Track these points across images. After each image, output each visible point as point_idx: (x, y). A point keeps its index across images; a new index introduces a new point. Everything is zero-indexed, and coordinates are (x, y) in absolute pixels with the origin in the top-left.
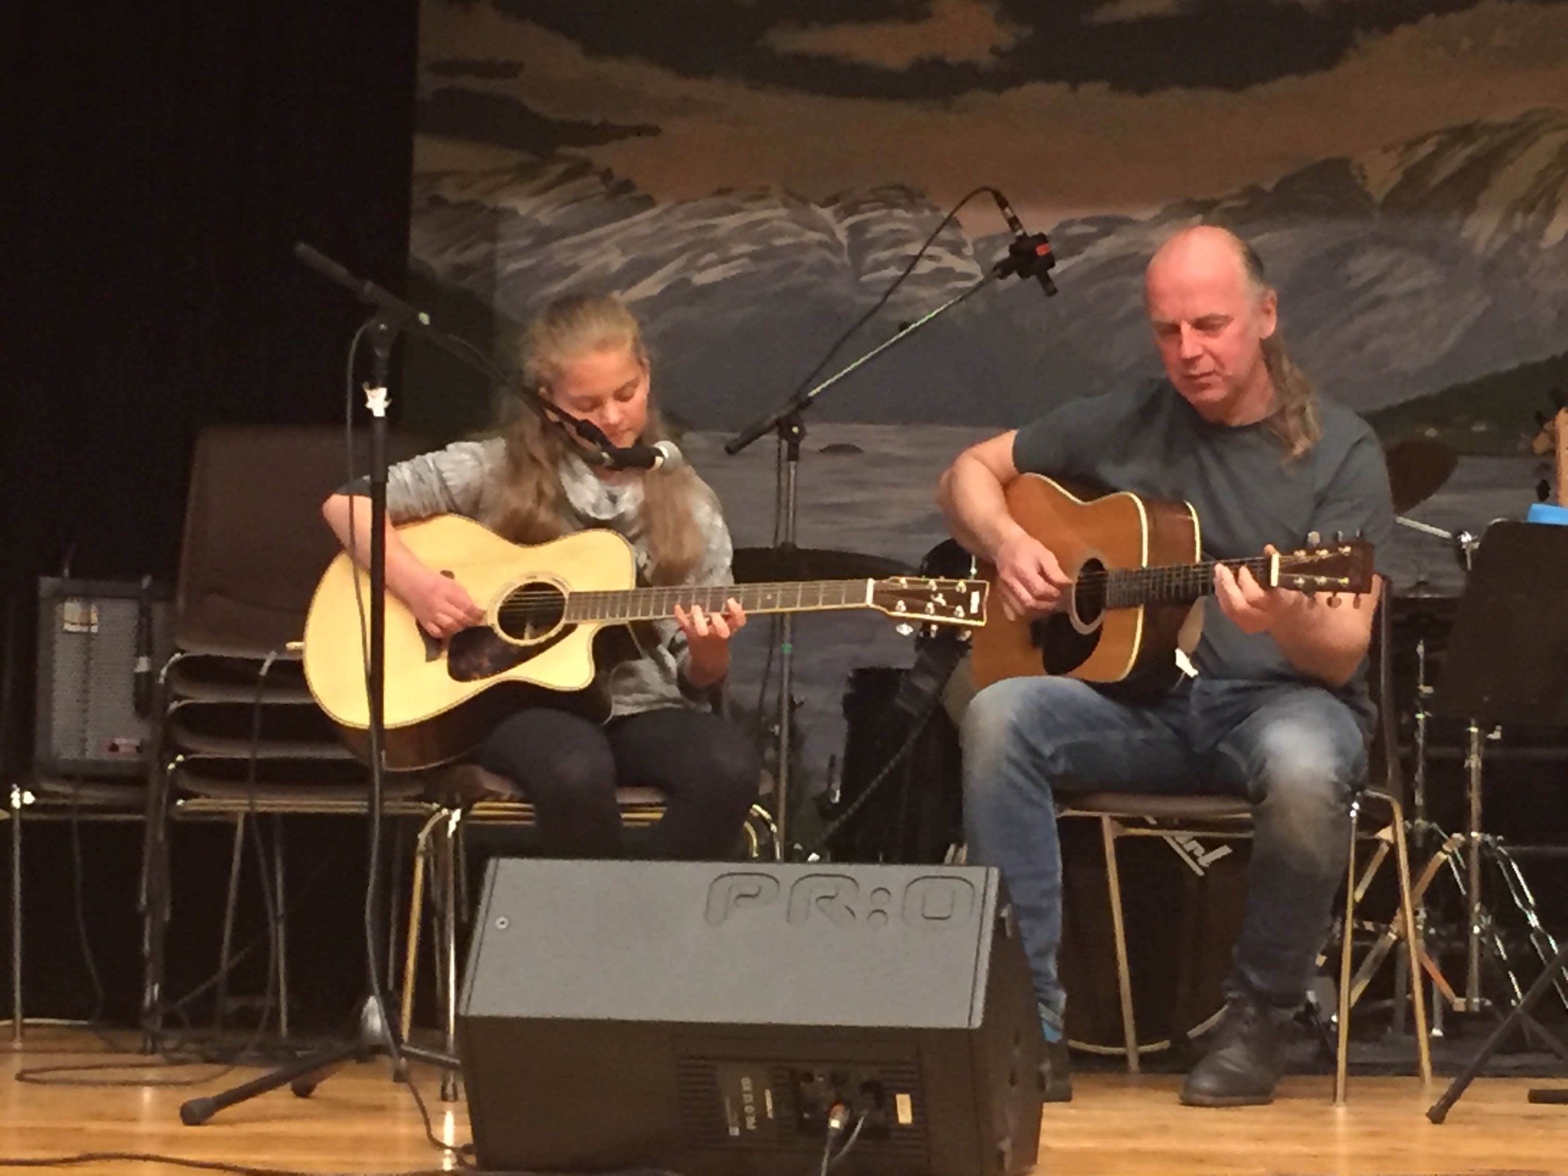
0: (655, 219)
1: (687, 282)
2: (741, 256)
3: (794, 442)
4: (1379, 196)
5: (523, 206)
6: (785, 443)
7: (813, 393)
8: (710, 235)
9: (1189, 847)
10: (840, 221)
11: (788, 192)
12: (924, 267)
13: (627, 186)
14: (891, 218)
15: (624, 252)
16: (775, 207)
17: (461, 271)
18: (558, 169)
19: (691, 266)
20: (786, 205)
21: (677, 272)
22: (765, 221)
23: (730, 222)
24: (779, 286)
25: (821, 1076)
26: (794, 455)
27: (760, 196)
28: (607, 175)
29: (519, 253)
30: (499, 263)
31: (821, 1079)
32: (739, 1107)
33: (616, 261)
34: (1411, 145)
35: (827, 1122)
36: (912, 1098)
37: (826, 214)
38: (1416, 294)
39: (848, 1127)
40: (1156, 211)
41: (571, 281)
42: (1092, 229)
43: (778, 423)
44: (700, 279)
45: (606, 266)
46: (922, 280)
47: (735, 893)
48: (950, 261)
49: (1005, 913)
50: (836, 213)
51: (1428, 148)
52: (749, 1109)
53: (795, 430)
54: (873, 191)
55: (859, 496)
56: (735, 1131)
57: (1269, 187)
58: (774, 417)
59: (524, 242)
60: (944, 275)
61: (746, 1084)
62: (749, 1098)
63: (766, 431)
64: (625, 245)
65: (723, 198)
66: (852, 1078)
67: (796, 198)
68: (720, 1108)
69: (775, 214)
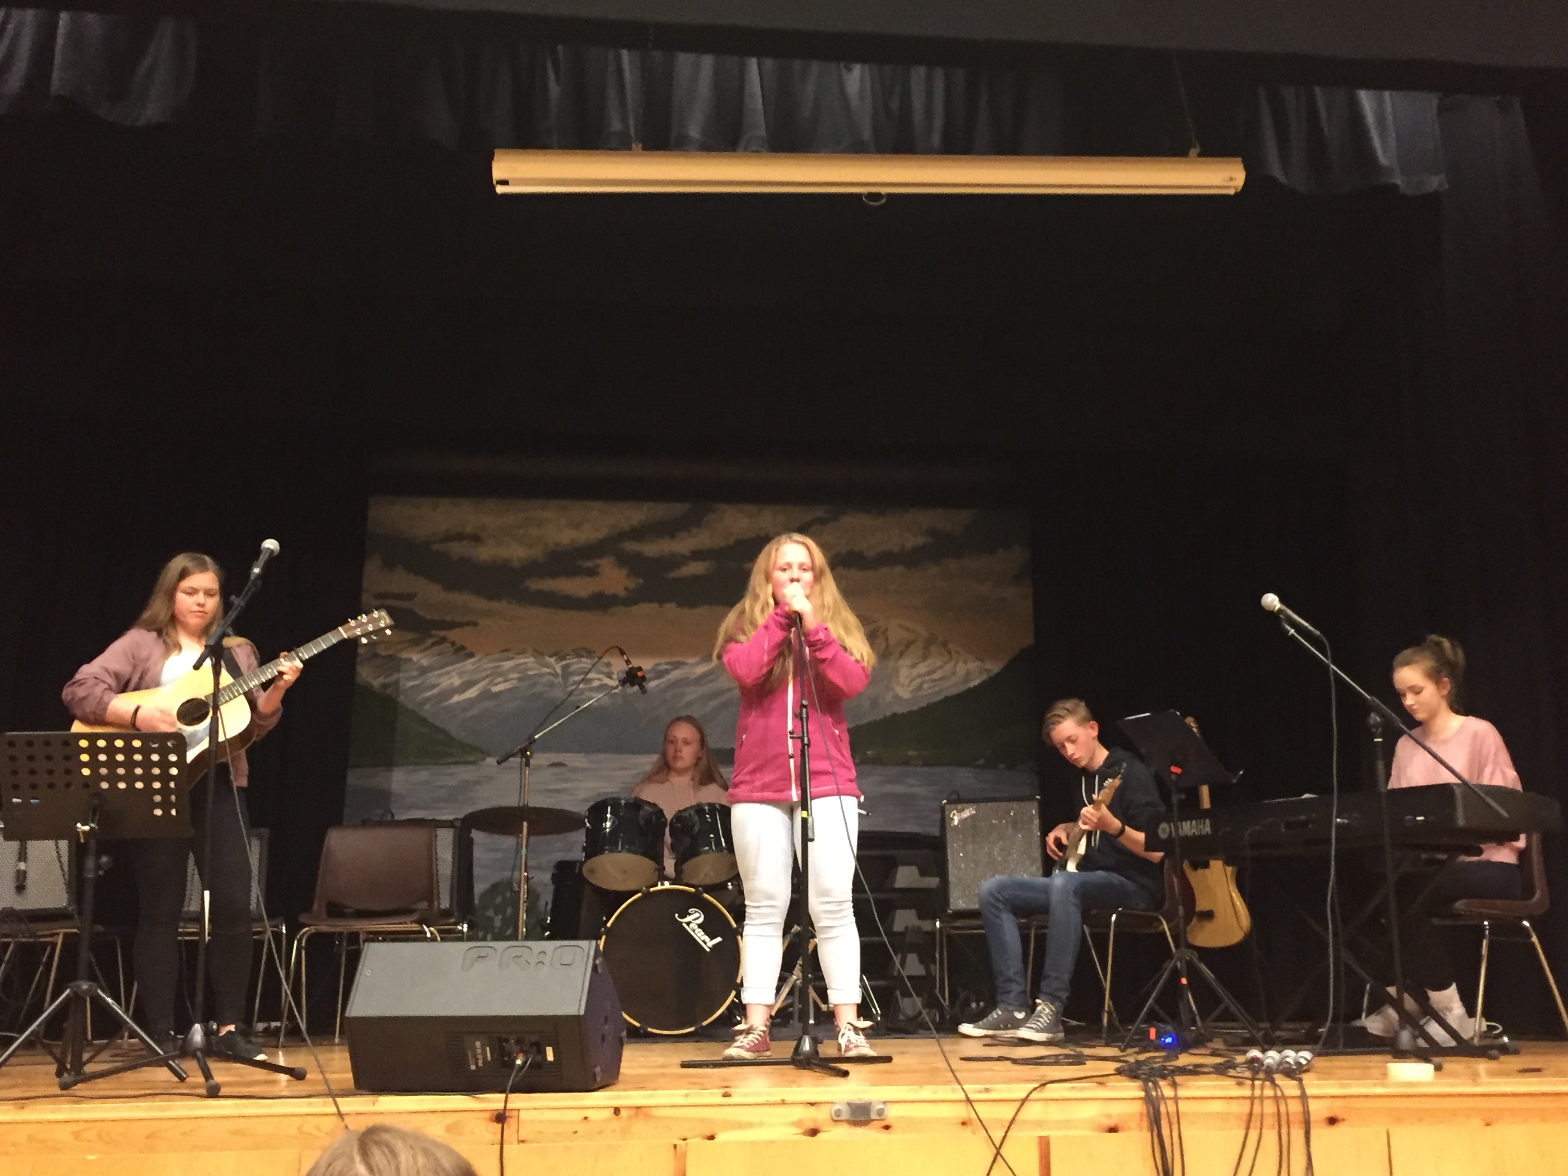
0: (473, 664)
1: (489, 690)
2: (512, 679)
3: (528, 759)
5: (415, 657)
6: (524, 759)
7: (536, 737)
8: (499, 670)
9: (703, 938)
10: (558, 663)
11: (535, 651)
12: (595, 684)
13: (463, 648)
14: (581, 662)
15: (461, 677)
16: (527, 657)
17: (385, 686)
18: (430, 641)
19: (491, 683)
20: (533, 656)
21: (485, 686)
22: (525, 663)
23: (508, 664)
24: (530, 692)
25: (513, 1040)
26: (527, 764)
27: (523, 652)
28: (453, 644)
29: (413, 678)
30: (402, 683)
31: (513, 1042)
32: (475, 1056)
33: (457, 681)
35: (514, 1062)
36: (553, 1049)
37: (552, 660)
39: (524, 1063)
40: (698, 659)
41: (436, 690)
42: (668, 667)
43: (521, 750)
44: (495, 689)
45: (451, 684)
47: (476, 956)
48: (607, 681)
49: (598, 962)
50: (556, 661)
52: (480, 1057)
53: (528, 753)
54: (573, 651)
55: (565, 785)
56: (473, 1067)
58: (519, 747)
59: (415, 673)
60: (603, 687)
61: (478, 1044)
62: (479, 1051)
63: (513, 756)
64: (461, 675)
65: (506, 654)
66: (526, 1040)
67: (538, 653)
68: (466, 1055)
69: (529, 660)
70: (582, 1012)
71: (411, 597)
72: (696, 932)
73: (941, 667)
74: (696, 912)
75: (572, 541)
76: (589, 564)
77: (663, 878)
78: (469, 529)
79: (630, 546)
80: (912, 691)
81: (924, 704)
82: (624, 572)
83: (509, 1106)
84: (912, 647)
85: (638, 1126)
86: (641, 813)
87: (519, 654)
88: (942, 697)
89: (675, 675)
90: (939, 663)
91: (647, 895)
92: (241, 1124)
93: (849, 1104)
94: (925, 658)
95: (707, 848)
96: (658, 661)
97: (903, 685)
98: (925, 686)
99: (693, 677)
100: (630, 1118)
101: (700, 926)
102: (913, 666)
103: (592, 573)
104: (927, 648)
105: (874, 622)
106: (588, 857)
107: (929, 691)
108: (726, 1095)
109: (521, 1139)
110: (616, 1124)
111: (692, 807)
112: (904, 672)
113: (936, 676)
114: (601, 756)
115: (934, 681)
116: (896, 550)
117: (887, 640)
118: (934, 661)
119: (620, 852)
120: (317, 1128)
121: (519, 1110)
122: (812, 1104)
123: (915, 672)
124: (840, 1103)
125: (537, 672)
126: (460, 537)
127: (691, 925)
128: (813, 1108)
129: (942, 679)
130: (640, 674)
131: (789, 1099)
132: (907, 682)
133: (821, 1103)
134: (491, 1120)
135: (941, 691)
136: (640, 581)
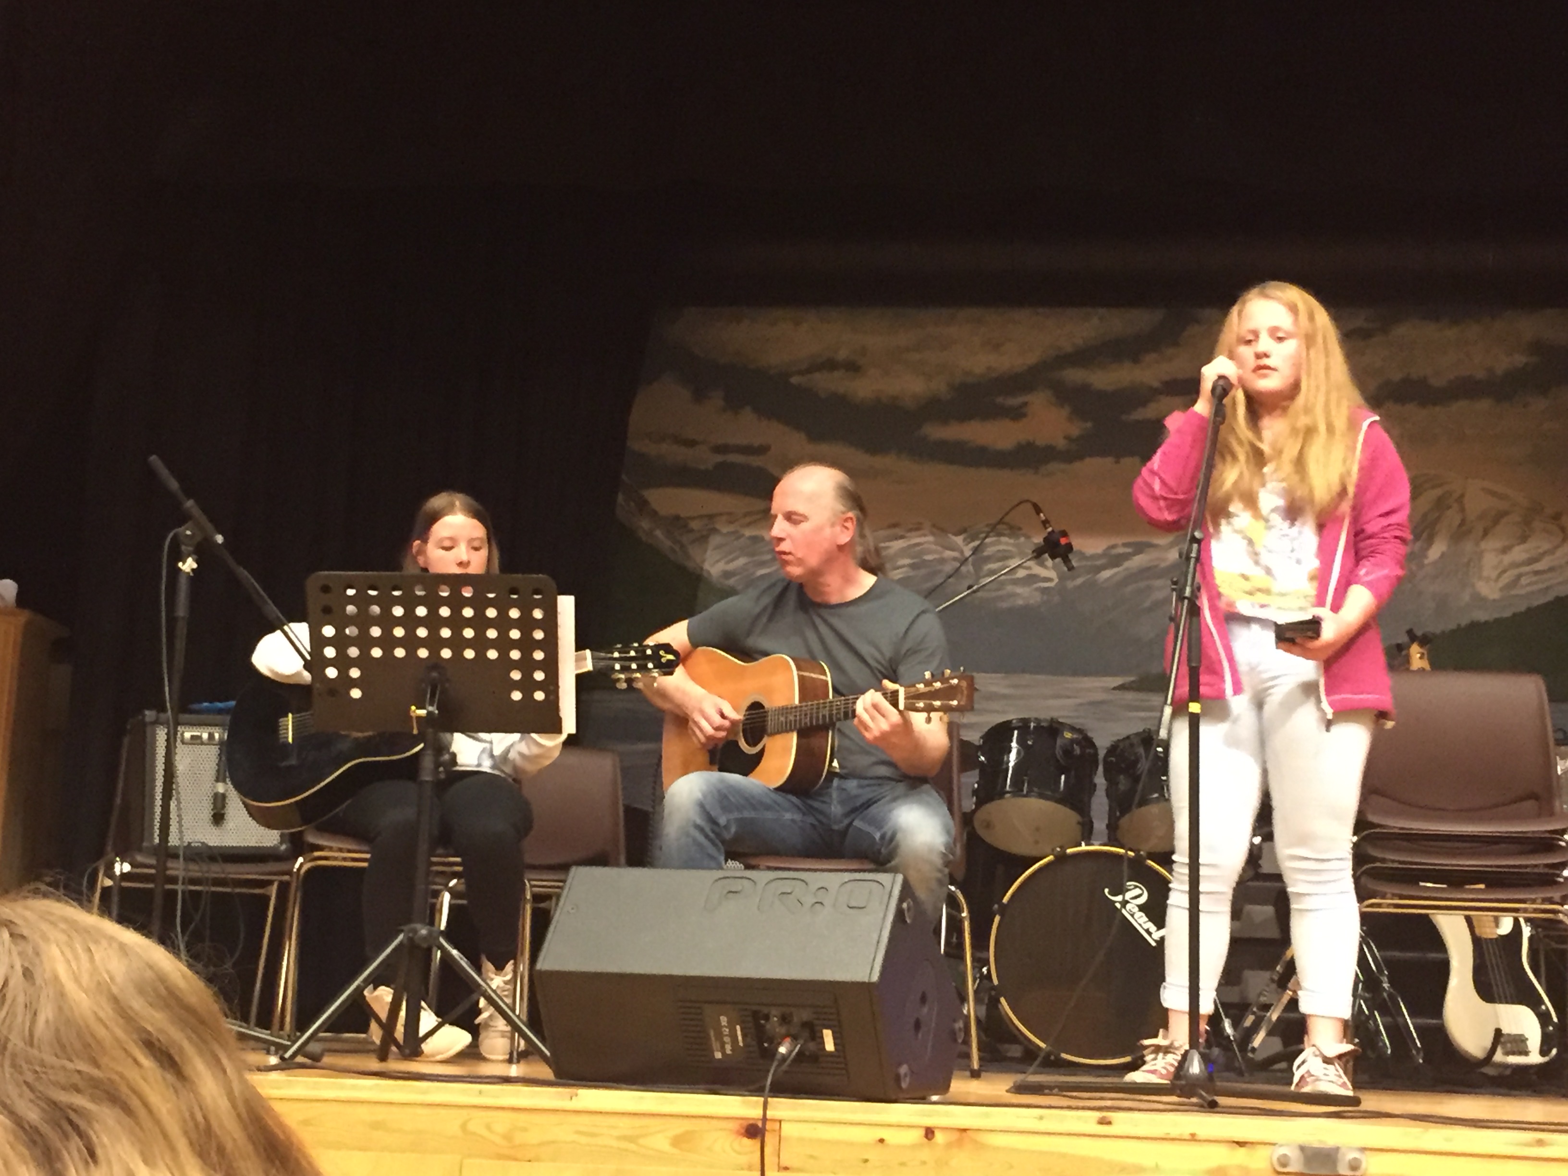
9: (1146, 926)
10: (967, 545)
11: (935, 526)
12: (1021, 573)
14: (1000, 543)
16: (925, 535)
20: (933, 534)
22: (919, 544)
23: (898, 545)
25: (776, 1016)
27: (917, 528)
31: (775, 1019)
32: (720, 1037)
35: (776, 1048)
36: (833, 1033)
37: (959, 540)
39: (791, 1052)
46: (1017, 582)
47: (725, 892)
49: (905, 905)
50: (964, 540)
52: (726, 1039)
54: (990, 526)
56: (718, 1055)
60: (1032, 579)
61: (724, 1020)
62: (726, 1031)
66: (795, 1019)
67: (940, 530)
68: (708, 1038)
69: (926, 540)
70: (875, 978)
71: (762, 450)
72: (1136, 916)
73: (1551, 552)
74: (1136, 887)
75: (989, 368)
76: (1014, 401)
77: (1087, 835)
78: (842, 354)
79: (1074, 375)
80: (1501, 590)
81: (1522, 608)
82: (1065, 412)
83: (770, 1114)
84: (1505, 520)
85: (961, 1159)
86: (1059, 742)
87: (911, 530)
88: (1550, 597)
89: (1138, 561)
90: (1546, 546)
91: (1062, 859)
92: (381, 1114)
93: (1302, 1148)
94: (1523, 539)
95: (1156, 795)
96: (1113, 541)
97: (1488, 579)
98: (1524, 581)
99: (1163, 565)
100: (949, 1145)
101: (1141, 908)
102: (1505, 550)
103: (1017, 414)
104: (1527, 522)
105: (1440, 485)
106: (979, 804)
107: (1529, 589)
108: (1103, 1122)
109: (784, 1163)
110: (925, 1154)
111: (1137, 734)
112: (1490, 561)
113: (1538, 566)
114: (1027, 678)
115: (1537, 573)
116: (1480, 374)
117: (1462, 510)
118: (1538, 544)
119: (1026, 796)
120: (488, 1127)
121: (780, 1121)
122: (1241, 1144)
123: (1507, 559)
124: (1287, 1145)
125: (936, 556)
126: (831, 365)
127: (1128, 906)
128: (1242, 1151)
129: (1551, 569)
130: (1063, 541)
131: (1202, 1134)
132: (1494, 574)
133: (1252, 1143)
134: (738, 1133)
135: (1547, 588)
136: (1089, 425)
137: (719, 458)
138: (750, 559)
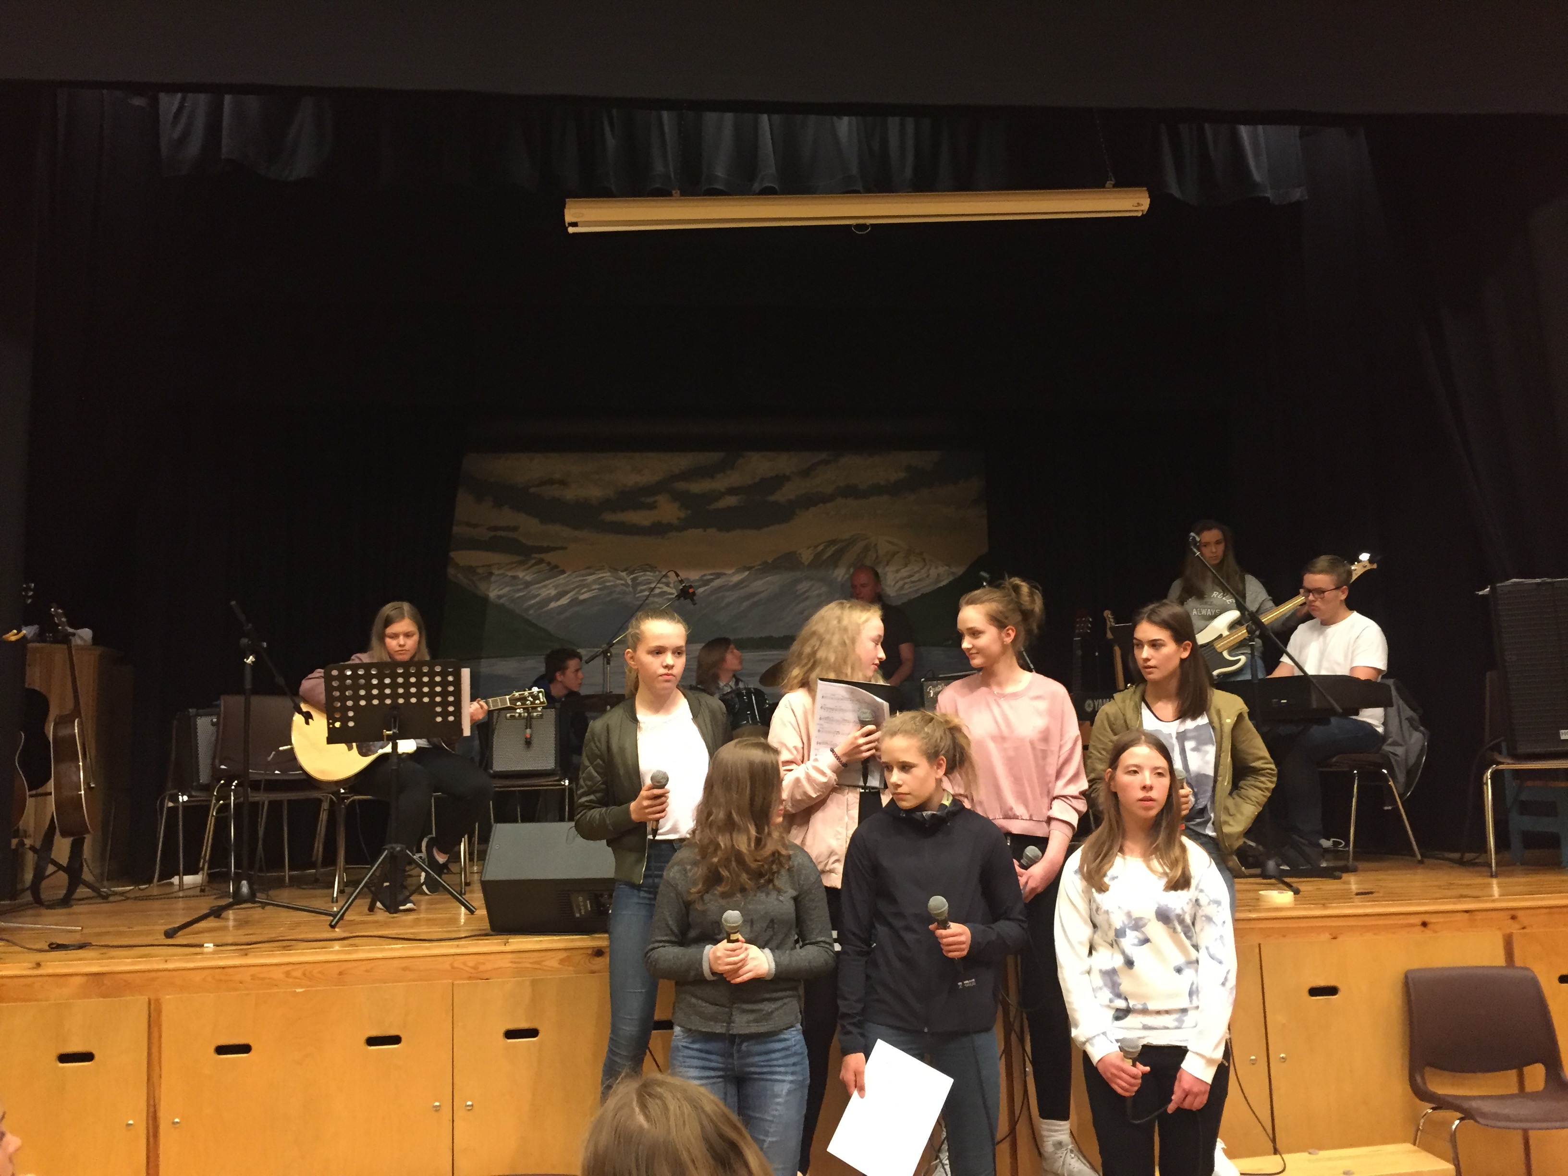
0: (565, 578)
1: (577, 598)
2: (594, 590)
3: (609, 659)
4: (806, 563)
5: (521, 574)
6: (606, 660)
8: (585, 583)
10: (628, 576)
11: (612, 567)
12: (657, 591)
13: (556, 567)
14: (645, 575)
15: (555, 589)
16: (607, 573)
17: (501, 596)
18: (531, 562)
19: (578, 593)
20: (610, 572)
21: (574, 595)
22: (602, 577)
23: (591, 578)
24: (609, 599)
26: (609, 664)
27: (602, 568)
28: (549, 564)
29: (520, 590)
30: (512, 595)
32: (579, 907)
33: (553, 592)
34: (816, 547)
37: (624, 574)
38: (819, 596)
40: (733, 571)
41: (538, 599)
42: (712, 577)
44: (582, 597)
45: (550, 594)
46: (655, 596)
48: (666, 589)
50: (627, 574)
51: (821, 548)
52: (582, 908)
53: (609, 654)
54: (639, 566)
56: (578, 915)
57: (770, 561)
58: (602, 650)
59: (522, 587)
60: (663, 593)
61: (581, 899)
62: (582, 904)
63: (599, 655)
64: (556, 587)
65: (588, 571)
67: (614, 570)
68: (573, 907)
69: (607, 575)
71: (515, 529)
73: (918, 572)
75: (636, 483)
76: (650, 500)
78: (557, 476)
79: (681, 486)
80: (896, 591)
82: (677, 505)
84: (897, 556)
87: (598, 570)
88: (919, 595)
89: (717, 583)
90: (916, 569)
94: (906, 565)
96: (703, 573)
98: (906, 586)
99: (731, 584)
102: (897, 571)
103: (652, 507)
104: (907, 557)
105: (867, 539)
107: (909, 591)
113: (913, 579)
115: (913, 582)
116: (883, 483)
117: (877, 552)
118: (912, 567)
120: (464, 964)
123: (899, 576)
125: (612, 583)
126: (551, 482)
129: (919, 580)
130: (691, 590)
132: (892, 584)
134: (593, 954)
135: (918, 589)
136: (689, 512)
137: (492, 534)
138: (511, 588)
